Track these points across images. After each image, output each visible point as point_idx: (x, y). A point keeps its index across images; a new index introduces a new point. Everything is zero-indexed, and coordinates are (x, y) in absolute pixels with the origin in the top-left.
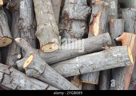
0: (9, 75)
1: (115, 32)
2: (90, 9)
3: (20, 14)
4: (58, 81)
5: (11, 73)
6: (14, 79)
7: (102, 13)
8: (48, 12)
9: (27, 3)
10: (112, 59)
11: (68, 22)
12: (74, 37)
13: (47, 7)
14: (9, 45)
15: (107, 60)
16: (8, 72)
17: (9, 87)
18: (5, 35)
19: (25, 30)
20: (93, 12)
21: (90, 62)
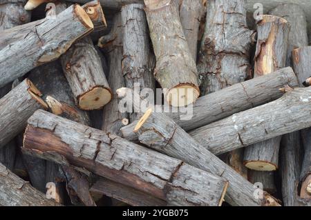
0: (110, 145)
1: (304, 70)
2: (254, 34)
3: (125, 50)
4: (200, 155)
5: (111, 141)
6: (118, 151)
7: (276, 37)
8: (176, 36)
9: (137, 28)
10: (299, 107)
11: (214, 59)
12: (227, 85)
13: (174, 29)
14: (105, 106)
15: (290, 111)
16: (106, 139)
17: (109, 166)
18: (98, 82)
19: (134, 75)
20: (260, 37)
21: (258, 118)
